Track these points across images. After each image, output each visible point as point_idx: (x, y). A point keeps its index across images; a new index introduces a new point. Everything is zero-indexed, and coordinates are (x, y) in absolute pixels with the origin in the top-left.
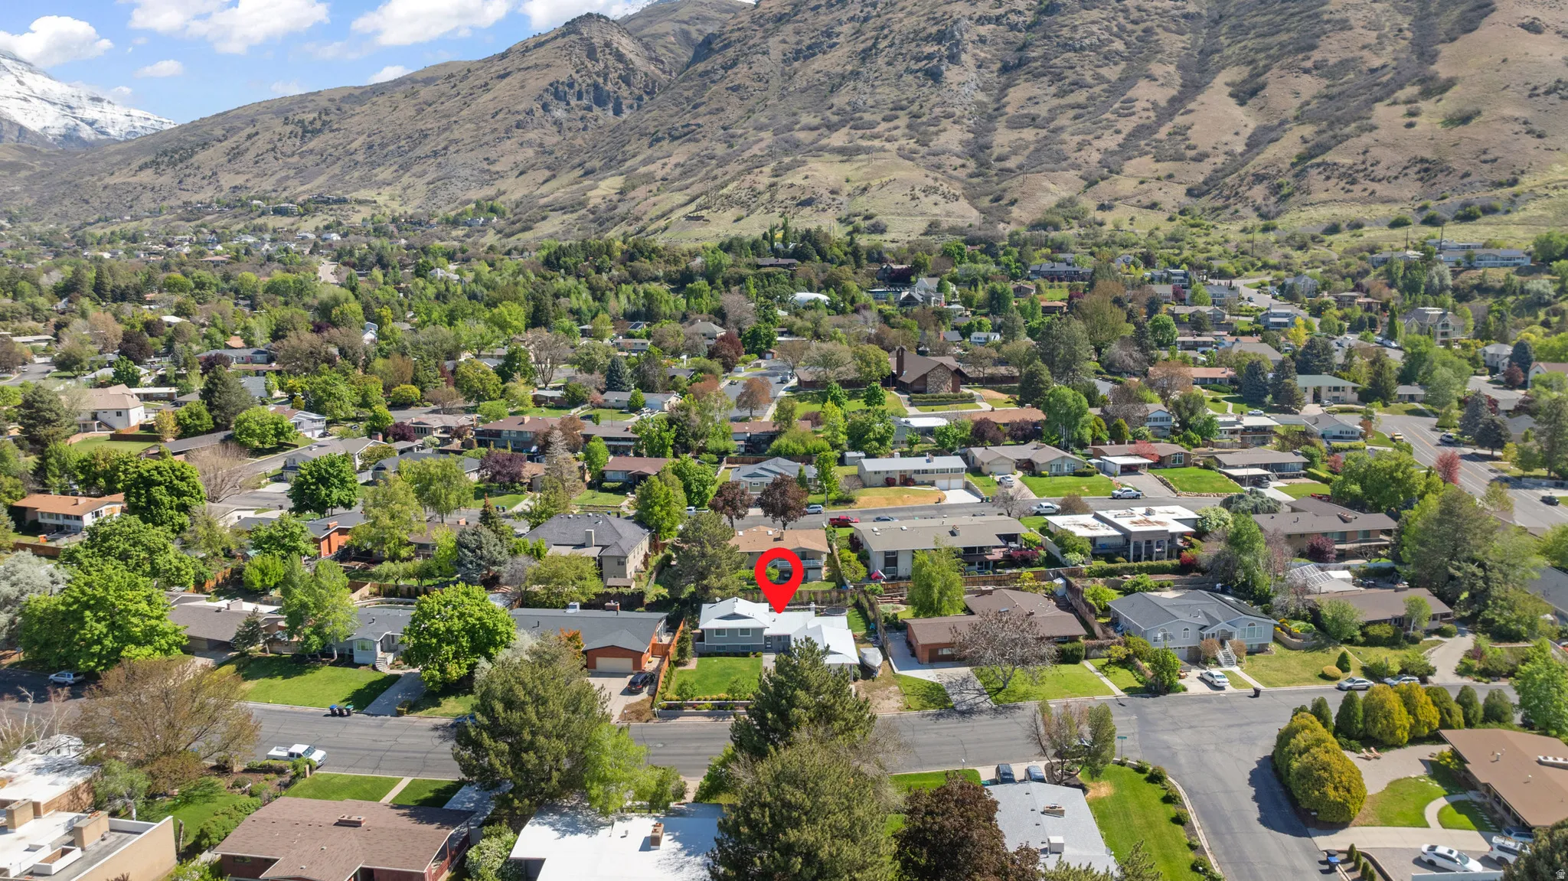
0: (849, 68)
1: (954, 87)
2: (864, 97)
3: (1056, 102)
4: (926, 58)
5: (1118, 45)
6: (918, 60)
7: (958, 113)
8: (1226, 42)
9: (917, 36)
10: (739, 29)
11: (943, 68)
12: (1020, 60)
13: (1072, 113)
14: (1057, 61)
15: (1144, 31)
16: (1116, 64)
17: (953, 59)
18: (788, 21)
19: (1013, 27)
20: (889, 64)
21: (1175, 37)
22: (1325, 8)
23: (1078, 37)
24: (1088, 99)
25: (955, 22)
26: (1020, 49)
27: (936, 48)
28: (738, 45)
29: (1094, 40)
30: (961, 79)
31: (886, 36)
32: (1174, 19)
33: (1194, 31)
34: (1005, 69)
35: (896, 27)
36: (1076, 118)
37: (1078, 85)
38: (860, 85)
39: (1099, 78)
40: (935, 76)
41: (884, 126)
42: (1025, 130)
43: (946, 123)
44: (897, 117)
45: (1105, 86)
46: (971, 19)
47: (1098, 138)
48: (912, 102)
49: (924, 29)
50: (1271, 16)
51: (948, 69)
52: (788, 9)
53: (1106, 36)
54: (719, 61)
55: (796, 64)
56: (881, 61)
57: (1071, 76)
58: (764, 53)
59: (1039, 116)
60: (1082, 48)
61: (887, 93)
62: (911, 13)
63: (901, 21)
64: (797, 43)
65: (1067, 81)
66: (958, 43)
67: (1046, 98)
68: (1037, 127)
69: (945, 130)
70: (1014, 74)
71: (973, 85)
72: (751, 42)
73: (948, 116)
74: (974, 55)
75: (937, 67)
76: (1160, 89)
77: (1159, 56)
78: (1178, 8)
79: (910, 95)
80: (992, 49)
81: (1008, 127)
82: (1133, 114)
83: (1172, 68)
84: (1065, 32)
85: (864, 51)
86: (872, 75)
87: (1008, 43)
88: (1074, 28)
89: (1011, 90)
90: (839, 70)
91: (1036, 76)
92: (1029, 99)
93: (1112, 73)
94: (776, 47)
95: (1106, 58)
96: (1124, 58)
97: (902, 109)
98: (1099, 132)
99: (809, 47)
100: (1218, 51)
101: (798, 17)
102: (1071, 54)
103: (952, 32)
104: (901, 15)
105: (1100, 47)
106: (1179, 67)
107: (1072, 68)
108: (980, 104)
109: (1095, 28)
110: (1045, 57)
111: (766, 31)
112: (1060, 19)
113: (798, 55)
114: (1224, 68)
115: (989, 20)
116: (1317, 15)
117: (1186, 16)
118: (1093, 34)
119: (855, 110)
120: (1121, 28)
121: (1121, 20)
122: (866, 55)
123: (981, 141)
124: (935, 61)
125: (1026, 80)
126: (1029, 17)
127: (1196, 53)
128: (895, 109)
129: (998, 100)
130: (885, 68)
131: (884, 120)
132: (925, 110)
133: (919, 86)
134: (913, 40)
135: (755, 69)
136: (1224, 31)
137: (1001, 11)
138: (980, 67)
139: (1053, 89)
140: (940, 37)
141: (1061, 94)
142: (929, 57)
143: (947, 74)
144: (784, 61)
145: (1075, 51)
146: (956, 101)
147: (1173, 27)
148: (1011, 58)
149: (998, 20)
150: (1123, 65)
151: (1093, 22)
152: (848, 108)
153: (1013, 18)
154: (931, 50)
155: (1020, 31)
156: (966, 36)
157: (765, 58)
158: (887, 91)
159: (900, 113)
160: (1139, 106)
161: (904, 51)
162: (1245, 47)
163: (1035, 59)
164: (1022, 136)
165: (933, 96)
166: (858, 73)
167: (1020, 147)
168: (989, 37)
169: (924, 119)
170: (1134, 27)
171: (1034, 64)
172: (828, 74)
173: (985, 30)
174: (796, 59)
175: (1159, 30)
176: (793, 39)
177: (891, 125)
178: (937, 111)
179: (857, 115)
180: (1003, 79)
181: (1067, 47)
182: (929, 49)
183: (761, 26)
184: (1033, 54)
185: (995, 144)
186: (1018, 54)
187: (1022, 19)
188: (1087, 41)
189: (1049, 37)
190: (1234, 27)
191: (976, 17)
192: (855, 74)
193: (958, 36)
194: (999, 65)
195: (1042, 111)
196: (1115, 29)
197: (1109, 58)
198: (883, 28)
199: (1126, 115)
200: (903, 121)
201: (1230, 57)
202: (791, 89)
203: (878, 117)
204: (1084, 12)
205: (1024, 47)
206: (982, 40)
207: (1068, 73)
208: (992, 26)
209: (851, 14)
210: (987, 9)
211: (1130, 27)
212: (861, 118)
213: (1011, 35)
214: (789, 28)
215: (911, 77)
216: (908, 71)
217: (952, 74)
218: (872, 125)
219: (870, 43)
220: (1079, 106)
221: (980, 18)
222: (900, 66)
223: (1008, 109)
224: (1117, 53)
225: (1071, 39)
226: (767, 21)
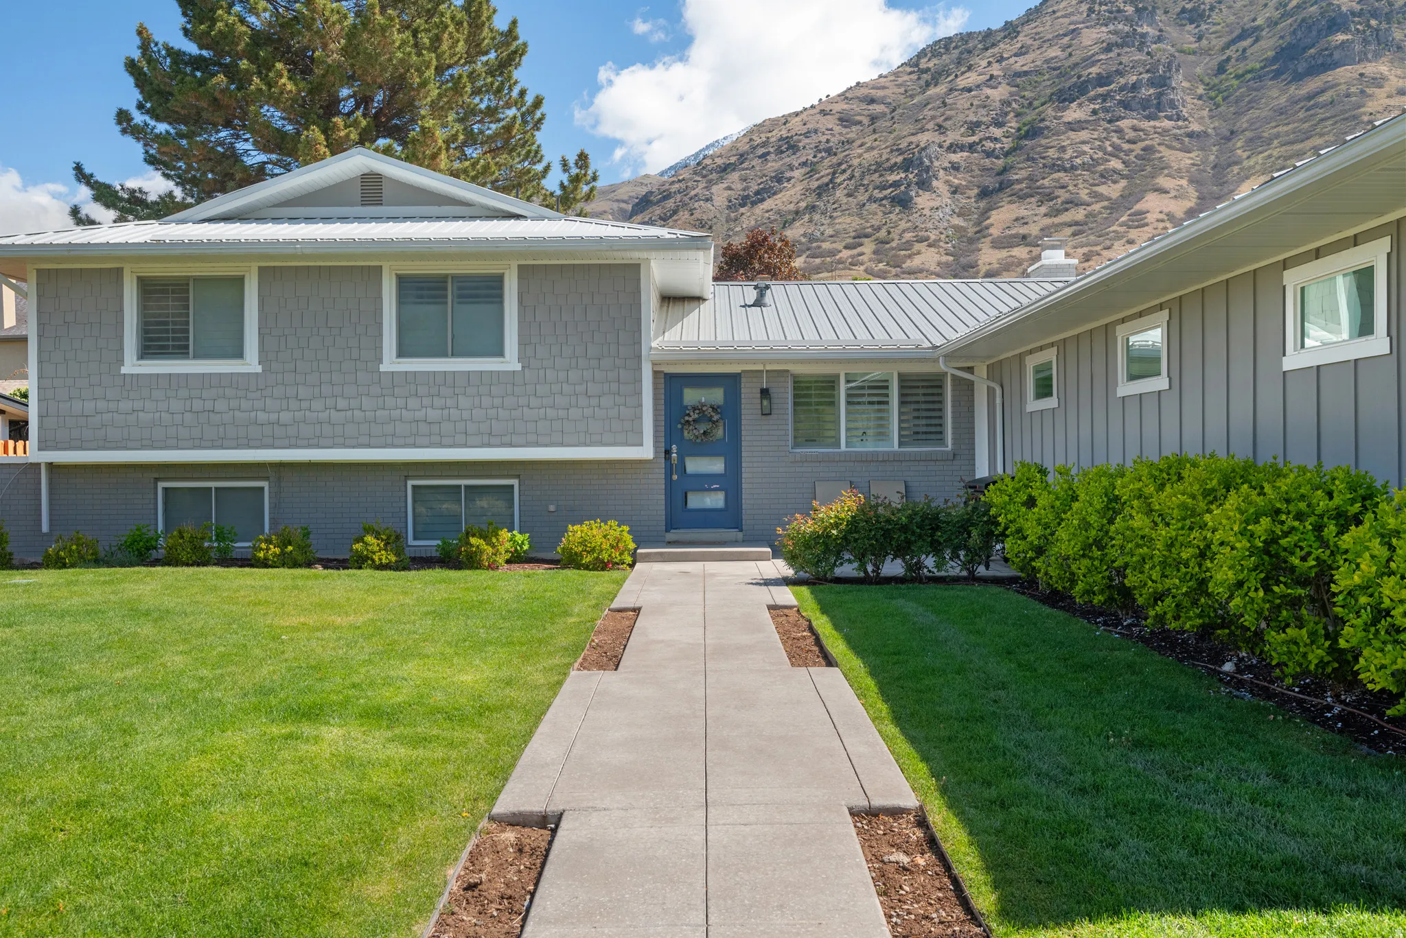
0: (803, 204)
1: (926, 212)
2: (822, 228)
3: (1048, 221)
4: (891, 186)
5: (1115, 164)
6: (884, 188)
7: (933, 237)
8: (1245, 155)
9: (879, 167)
10: (679, 181)
11: (913, 194)
12: (1001, 184)
13: (1069, 231)
14: (1046, 182)
15: (1144, 149)
16: (1115, 182)
17: (924, 185)
18: (734, 170)
19: (989, 154)
20: (849, 195)
21: (1181, 154)
22: (1362, 110)
23: (1067, 156)
24: (1086, 216)
25: (924, 149)
26: (1000, 173)
27: (903, 175)
28: (679, 197)
29: (1086, 159)
30: (935, 204)
31: (844, 171)
32: (1176, 137)
33: (1202, 149)
34: (984, 193)
35: (855, 162)
36: (1074, 234)
37: (1074, 203)
38: (816, 217)
39: (1098, 197)
40: (903, 203)
41: (845, 254)
42: (1016, 249)
43: (921, 247)
44: (861, 245)
45: (1106, 203)
46: (941, 146)
47: (1108, 248)
48: (879, 229)
49: (888, 160)
50: (1296, 125)
51: (918, 195)
52: (733, 160)
53: (1100, 154)
54: (658, 212)
55: (742, 210)
56: (840, 193)
57: (1063, 195)
58: (707, 200)
59: (1030, 235)
60: (1073, 168)
61: (848, 223)
62: (872, 148)
63: (860, 156)
64: (744, 190)
65: (1059, 200)
66: (928, 169)
67: (1036, 219)
68: (1027, 245)
69: (919, 253)
70: (995, 198)
71: (948, 210)
72: (693, 193)
73: (921, 240)
74: (947, 182)
75: (906, 193)
76: (1173, 201)
77: (1166, 171)
78: (1180, 128)
79: (876, 223)
80: (967, 176)
81: (994, 247)
82: (1147, 225)
83: (1184, 182)
84: (1052, 153)
85: (819, 187)
86: (830, 207)
87: (984, 169)
88: (1063, 149)
89: (993, 212)
90: (792, 207)
91: (1021, 197)
92: (1017, 219)
93: (1113, 190)
94: (720, 194)
95: (1102, 176)
96: (1123, 177)
97: (867, 236)
98: (1108, 243)
99: (757, 193)
100: (1236, 163)
101: (745, 165)
102: (1061, 174)
103: (920, 159)
104: (860, 151)
105: (1094, 166)
106: (1191, 181)
107: (1063, 187)
108: (957, 228)
109: (1086, 148)
110: (1031, 179)
111: (710, 181)
112: (1043, 142)
113: (744, 201)
114: (1247, 178)
115: (962, 148)
116: (1355, 117)
117: (1191, 135)
118: (1085, 153)
119: (811, 240)
120: (1117, 148)
121: (1115, 139)
122: (821, 191)
123: (963, 260)
124: (902, 188)
125: (1010, 202)
126: (1008, 144)
127: (1208, 169)
128: (859, 237)
129: (979, 223)
130: (845, 200)
131: (846, 247)
132: (894, 235)
133: (885, 214)
134: (875, 171)
135: (697, 215)
136: (1239, 144)
137: (975, 138)
138: (954, 192)
139: (1043, 210)
140: (907, 166)
141: (1056, 212)
142: (896, 184)
143: (918, 200)
144: (729, 207)
145: (1065, 170)
146: (930, 225)
147: (1175, 144)
148: (990, 182)
149: (971, 147)
150: (1123, 183)
151: (1083, 142)
152: (803, 240)
153: (989, 145)
154: (898, 178)
155: (998, 158)
156: (936, 164)
157: (709, 205)
158: (848, 220)
159: (865, 240)
160: (1151, 218)
161: (865, 182)
162: (1270, 156)
163: (1019, 181)
164: (1013, 254)
165: (901, 223)
166: (814, 207)
167: (1012, 264)
168: (963, 164)
169: (894, 244)
170: (1132, 146)
171: (1017, 187)
172: (779, 212)
173: (956, 157)
174: (743, 205)
175: (1162, 148)
176: (739, 186)
177: (855, 252)
178: (908, 236)
179: (814, 245)
180: (982, 204)
181: (1055, 167)
182: (893, 177)
183: (704, 177)
184: (1016, 177)
185: (980, 262)
186: (999, 178)
187: (998, 146)
188: (1078, 161)
189: (1033, 159)
190: (1251, 140)
191: (947, 144)
192: (812, 208)
193: (927, 162)
194: (976, 191)
195: (1033, 230)
196: (1110, 149)
197: (1106, 176)
198: (840, 164)
199: (1137, 227)
200: (868, 247)
201: (1253, 167)
202: (738, 229)
203: (839, 246)
204: (1071, 133)
205: (1004, 170)
206: (955, 167)
207: (1061, 192)
208: (965, 154)
209: (803, 159)
210: (958, 137)
211: (1126, 146)
212: (819, 247)
213: (987, 162)
214: (735, 176)
215: (874, 206)
216: (871, 199)
217: (923, 201)
218: (832, 253)
219: (826, 180)
220: (1077, 223)
221: (951, 145)
222: (862, 197)
223: (991, 231)
224: (1115, 171)
225: (1058, 159)
226: (711, 171)
